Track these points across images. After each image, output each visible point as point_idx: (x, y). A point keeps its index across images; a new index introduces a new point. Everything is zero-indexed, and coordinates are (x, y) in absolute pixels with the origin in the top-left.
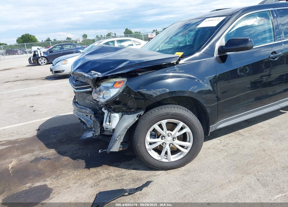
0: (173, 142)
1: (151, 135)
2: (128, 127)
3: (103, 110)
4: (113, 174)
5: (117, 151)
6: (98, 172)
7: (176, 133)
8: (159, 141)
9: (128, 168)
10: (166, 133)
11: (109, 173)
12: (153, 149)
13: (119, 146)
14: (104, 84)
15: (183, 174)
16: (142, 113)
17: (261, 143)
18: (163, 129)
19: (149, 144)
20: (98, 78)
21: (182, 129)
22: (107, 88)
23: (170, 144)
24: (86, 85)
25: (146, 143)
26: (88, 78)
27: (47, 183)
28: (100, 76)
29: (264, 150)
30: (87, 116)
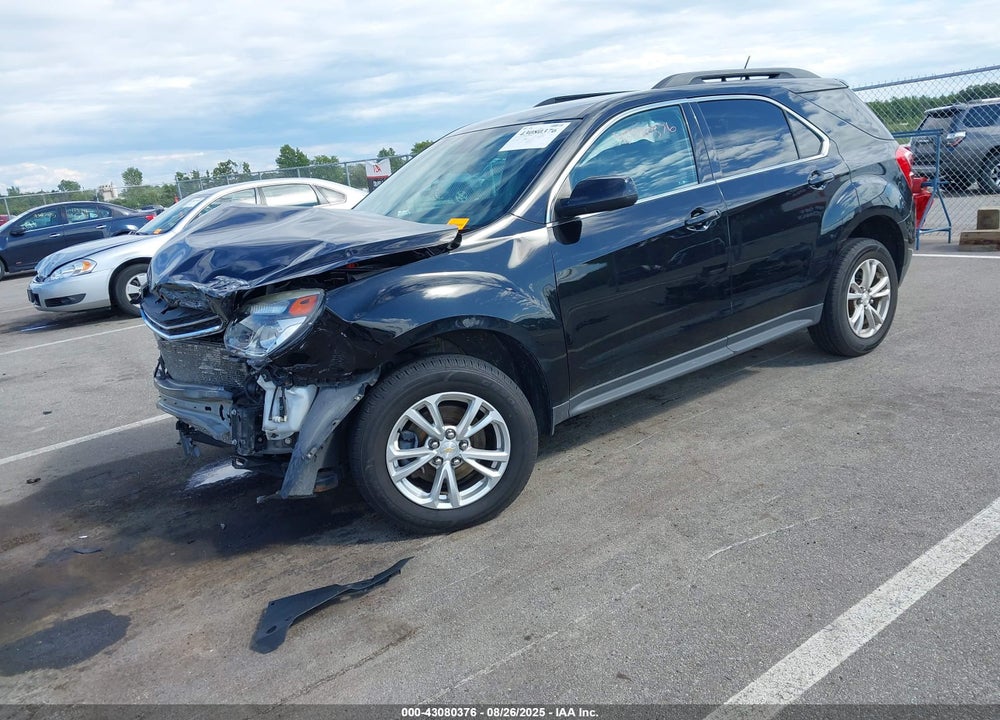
0: (461, 452)
1: (400, 439)
2: (338, 422)
3: (260, 381)
4: (301, 562)
5: (309, 493)
6: (256, 561)
7: (467, 428)
8: (425, 455)
9: (343, 541)
10: (440, 429)
11: (289, 560)
12: (409, 478)
13: (314, 481)
14: (259, 310)
15: (492, 536)
16: (371, 379)
17: (689, 447)
18: (431, 421)
19: (396, 464)
20: (241, 293)
21: (480, 416)
22: (271, 320)
23: (453, 461)
24: (202, 318)
25: (390, 461)
26: (209, 295)
27: (107, 606)
28: (245, 288)
29: (695, 462)
30: (208, 409)
